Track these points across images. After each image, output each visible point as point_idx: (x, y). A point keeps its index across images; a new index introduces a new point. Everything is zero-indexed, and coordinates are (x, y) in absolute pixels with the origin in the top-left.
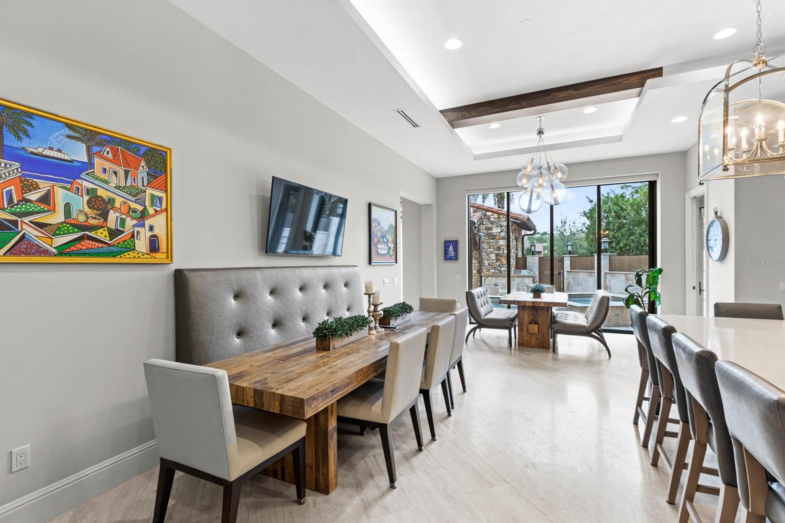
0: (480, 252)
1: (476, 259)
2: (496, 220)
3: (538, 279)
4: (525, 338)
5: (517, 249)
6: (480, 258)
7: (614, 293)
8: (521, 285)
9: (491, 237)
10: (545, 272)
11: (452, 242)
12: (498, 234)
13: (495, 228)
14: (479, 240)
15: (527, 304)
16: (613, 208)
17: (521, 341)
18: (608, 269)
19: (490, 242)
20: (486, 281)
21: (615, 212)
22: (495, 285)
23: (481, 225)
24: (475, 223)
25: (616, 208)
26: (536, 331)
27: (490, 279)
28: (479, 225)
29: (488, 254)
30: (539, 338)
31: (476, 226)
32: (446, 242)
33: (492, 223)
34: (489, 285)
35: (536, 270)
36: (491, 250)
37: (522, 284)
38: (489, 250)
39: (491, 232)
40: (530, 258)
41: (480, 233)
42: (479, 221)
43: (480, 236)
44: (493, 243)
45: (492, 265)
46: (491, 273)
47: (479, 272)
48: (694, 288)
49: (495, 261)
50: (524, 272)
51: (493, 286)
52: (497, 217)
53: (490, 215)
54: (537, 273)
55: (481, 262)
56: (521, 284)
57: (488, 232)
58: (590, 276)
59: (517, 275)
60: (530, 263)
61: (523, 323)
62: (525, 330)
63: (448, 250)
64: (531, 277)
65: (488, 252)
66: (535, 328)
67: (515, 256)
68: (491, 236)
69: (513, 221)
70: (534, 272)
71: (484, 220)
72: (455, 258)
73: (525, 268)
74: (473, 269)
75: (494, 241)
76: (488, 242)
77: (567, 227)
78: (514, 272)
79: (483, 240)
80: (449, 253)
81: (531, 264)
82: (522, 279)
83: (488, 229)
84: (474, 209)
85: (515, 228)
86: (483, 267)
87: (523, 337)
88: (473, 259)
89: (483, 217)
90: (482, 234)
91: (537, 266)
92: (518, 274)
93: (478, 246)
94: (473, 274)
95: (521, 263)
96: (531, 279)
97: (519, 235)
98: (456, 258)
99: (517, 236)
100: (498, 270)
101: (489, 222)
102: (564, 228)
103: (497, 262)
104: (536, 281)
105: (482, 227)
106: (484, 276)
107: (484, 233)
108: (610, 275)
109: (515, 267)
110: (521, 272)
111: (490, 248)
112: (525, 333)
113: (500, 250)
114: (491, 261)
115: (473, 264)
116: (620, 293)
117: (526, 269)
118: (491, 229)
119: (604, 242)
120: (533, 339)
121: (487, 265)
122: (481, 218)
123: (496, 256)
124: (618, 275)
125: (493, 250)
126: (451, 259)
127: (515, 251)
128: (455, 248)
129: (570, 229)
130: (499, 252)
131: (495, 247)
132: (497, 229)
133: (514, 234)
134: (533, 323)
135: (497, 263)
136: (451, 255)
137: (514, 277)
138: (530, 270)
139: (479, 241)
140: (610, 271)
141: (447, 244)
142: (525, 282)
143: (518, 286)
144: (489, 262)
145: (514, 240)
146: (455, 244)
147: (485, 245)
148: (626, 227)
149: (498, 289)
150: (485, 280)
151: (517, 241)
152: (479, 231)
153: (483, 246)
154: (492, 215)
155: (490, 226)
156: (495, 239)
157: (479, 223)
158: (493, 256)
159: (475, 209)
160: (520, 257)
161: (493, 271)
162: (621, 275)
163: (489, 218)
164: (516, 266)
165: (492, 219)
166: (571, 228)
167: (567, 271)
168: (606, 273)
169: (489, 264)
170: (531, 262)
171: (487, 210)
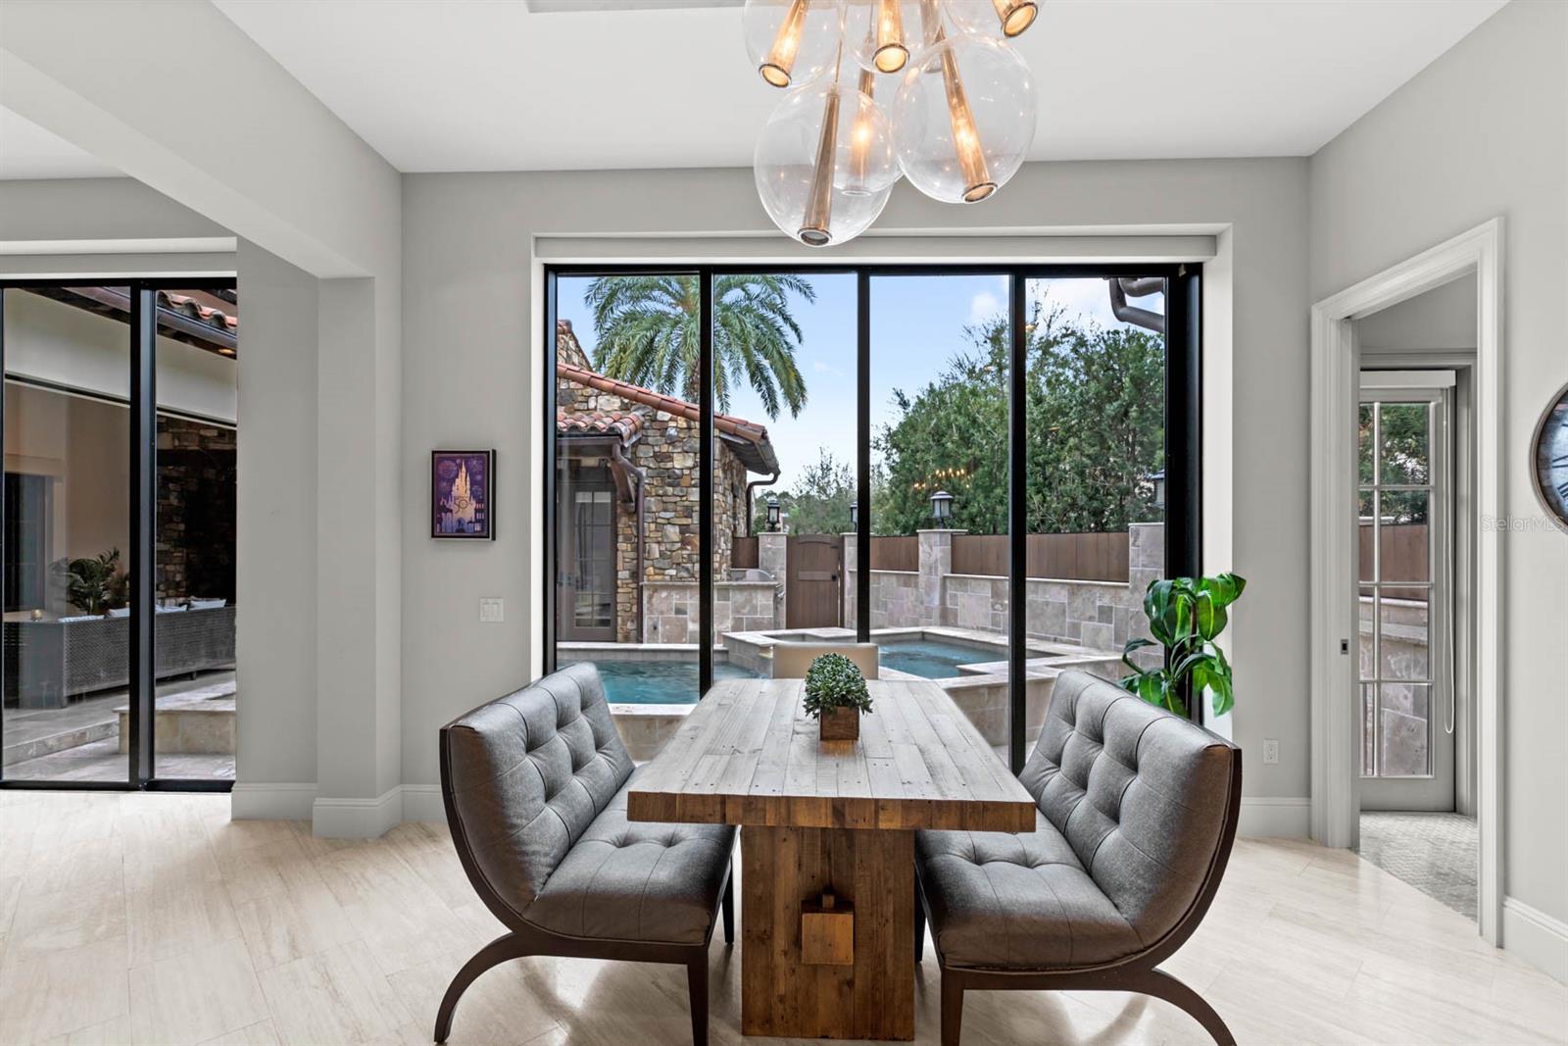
0: (638, 521)
1: (627, 539)
2: (682, 435)
3: (784, 592)
4: (781, 988)
5: (734, 516)
6: (638, 537)
7: (966, 628)
8: (746, 611)
9: (668, 480)
10: (800, 573)
11: (466, 456)
12: (686, 472)
13: (680, 457)
14: (637, 485)
15: (803, 820)
16: (956, 420)
17: (759, 1005)
18: (949, 570)
19: (665, 495)
20: (654, 600)
21: (959, 428)
22: (679, 611)
23: (641, 448)
24: (621, 436)
25: (961, 420)
26: (844, 951)
27: (664, 594)
28: (634, 445)
29: (660, 527)
30: (858, 983)
31: (626, 445)
32: (438, 457)
33: (672, 442)
34: (662, 613)
35: (781, 569)
36: (668, 515)
37: (748, 608)
38: (662, 514)
39: (669, 465)
40: (766, 541)
41: (639, 469)
42: (635, 433)
43: (639, 476)
44: (674, 495)
45: (670, 557)
46: (667, 578)
47: (636, 575)
48: (1344, 647)
49: (679, 545)
50: (752, 576)
51: (673, 615)
52: (685, 425)
53: (666, 419)
54: (783, 575)
55: (640, 549)
56: (744, 608)
57: (662, 465)
58: (906, 585)
59: (735, 583)
60: (766, 550)
61: (771, 897)
62: (780, 941)
63: (448, 494)
64: (769, 587)
65: (659, 521)
66: (835, 931)
67: (730, 534)
68: (669, 477)
69: (723, 440)
70: (775, 574)
71: (650, 432)
72: (478, 528)
73: (755, 564)
74: (620, 566)
75: (677, 491)
76: (661, 492)
77: (832, 477)
78: (728, 575)
79: (647, 487)
80: (451, 505)
81: (770, 553)
82: (746, 594)
83: (660, 457)
84: (622, 402)
85: (731, 462)
86: (646, 563)
87: (771, 980)
88: (621, 538)
89: (647, 424)
90: (643, 471)
91: (782, 561)
92: (737, 580)
93: (633, 504)
94: (619, 582)
95: (745, 554)
96: (770, 595)
97: (740, 482)
98: (485, 527)
99: (737, 483)
100: (687, 570)
101: (663, 439)
102: (826, 480)
103: (681, 549)
104: (782, 599)
105: (644, 451)
106: (649, 587)
107: (649, 468)
108: (954, 581)
109: (730, 563)
110: (745, 576)
111: (665, 510)
112: (780, 961)
113: (691, 517)
114: (668, 546)
115: (620, 554)
116: (978, 628)
117: (757, 567)
118: (669, 457)
119: (940, 500)
120: (826, 995)
121: (657, 556)
122: (643, 428)
123: (682, 533)
124: (973, 582)
125: (672, 514)
126: (461, 532)
127: (731, 520)
128: (480, 484)
129: (837, 482)
130: (689, 521)
131: (679, 508)
132: (684, 459)
133: (729, 476)
134: (828, 901)
135: (684, 552)
136: (460, 515)
137: (726, 588)
138: (766, 569)
139: (637, 491)
140: (952, 573)
141: (443, 464)
142: (754, 602)
143: (739, 612)
144: (663, 548)
145: (727, 493)
146: (483, 466)
147: (651, 502)
148: (984, 467)
149: (686, 621)
150: (650, 597)
151: (735, 497)
152: (635, 459)
153: (646, 505)
154: (671, 420)
155: (665, 449)
156: (678, 485)
157: (634, 439)
158: (673, 532)
159: (626, 401)
160: (742, 536)
161: (673, 572)
162: (982, 582)
163: (663, 428)
164: (732, 560)
165: (672, 432)
166: (839, 480)
167: (850, 572)
168: (945, 578)
169: (662, 554)
170: (770, 549)
171: (659, 407)
